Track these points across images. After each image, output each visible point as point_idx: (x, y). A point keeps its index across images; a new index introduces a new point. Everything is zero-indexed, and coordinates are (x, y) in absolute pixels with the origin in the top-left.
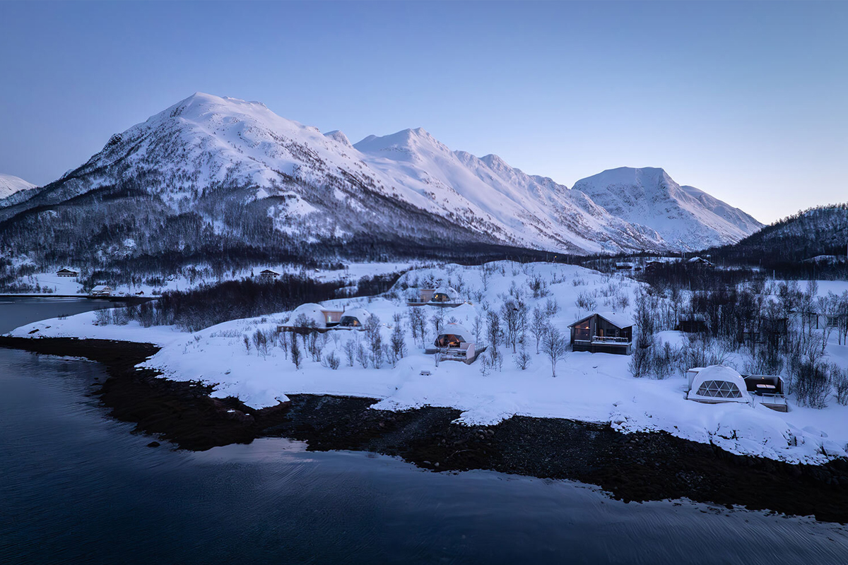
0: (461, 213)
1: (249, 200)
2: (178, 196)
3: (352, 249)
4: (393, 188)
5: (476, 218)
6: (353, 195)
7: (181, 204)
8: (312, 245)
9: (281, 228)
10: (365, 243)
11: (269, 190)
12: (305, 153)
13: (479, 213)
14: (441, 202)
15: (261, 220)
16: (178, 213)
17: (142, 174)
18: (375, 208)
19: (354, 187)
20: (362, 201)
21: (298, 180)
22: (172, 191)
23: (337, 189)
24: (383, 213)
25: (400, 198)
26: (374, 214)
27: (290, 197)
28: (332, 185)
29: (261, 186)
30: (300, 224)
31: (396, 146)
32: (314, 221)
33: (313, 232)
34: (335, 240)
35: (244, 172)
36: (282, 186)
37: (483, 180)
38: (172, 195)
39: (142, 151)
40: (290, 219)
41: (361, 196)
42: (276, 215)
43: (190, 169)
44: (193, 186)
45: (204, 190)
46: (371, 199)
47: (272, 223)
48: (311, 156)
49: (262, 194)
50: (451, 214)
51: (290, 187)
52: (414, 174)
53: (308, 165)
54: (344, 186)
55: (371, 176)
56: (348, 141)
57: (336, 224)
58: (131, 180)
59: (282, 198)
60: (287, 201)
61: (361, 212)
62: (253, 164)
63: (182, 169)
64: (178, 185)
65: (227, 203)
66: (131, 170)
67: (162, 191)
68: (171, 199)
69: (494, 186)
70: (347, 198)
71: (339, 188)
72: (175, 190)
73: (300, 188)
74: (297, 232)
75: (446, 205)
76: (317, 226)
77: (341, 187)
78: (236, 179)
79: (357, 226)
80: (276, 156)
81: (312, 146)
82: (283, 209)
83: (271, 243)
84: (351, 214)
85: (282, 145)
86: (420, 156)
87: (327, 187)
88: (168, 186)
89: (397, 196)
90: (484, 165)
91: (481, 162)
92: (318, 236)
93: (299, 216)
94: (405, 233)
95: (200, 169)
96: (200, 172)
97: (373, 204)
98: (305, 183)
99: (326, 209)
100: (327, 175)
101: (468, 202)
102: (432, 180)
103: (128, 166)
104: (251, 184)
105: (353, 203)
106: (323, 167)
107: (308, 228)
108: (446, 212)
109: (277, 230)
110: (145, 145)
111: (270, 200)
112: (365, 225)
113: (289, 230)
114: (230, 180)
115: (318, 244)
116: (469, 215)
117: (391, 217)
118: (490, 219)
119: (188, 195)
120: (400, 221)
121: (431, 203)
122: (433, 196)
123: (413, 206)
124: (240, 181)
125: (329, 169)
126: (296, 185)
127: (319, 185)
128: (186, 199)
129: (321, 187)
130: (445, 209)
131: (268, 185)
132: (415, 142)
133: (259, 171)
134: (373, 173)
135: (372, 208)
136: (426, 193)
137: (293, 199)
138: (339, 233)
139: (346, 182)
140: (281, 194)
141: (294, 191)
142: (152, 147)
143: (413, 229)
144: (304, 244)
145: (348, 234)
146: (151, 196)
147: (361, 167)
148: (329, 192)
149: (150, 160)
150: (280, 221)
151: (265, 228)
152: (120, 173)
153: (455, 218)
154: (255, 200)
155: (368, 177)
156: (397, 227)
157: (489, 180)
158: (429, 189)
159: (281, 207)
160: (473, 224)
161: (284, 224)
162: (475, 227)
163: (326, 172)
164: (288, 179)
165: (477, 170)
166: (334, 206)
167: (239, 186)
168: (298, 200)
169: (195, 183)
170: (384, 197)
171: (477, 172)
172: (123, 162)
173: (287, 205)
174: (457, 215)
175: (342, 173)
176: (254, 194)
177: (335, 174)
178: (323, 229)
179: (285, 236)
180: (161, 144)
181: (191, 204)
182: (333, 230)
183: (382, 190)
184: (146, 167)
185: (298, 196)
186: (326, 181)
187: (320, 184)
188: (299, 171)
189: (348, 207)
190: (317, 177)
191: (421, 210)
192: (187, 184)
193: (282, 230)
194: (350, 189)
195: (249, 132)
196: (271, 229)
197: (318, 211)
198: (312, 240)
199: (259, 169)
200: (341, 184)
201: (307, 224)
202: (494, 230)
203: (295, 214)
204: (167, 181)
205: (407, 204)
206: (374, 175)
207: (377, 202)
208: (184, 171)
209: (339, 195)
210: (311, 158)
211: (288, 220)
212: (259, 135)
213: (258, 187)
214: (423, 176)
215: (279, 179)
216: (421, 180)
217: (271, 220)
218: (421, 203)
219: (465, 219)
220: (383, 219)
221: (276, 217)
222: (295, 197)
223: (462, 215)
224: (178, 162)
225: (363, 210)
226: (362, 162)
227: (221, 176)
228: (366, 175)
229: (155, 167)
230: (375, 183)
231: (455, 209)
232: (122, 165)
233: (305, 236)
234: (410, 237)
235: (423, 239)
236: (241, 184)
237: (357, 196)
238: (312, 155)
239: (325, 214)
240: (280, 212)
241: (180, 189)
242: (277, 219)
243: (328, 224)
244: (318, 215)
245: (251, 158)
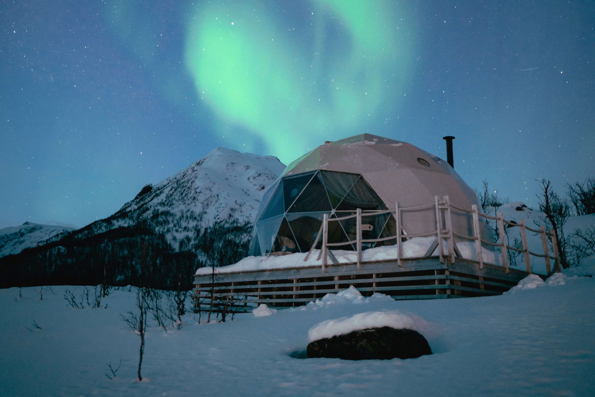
2: (181, 236)
7: (182, 243)
16: (177, 250)
17: (156, 215)
22: (177, 231)
38: (176, 234)
39: (163, 197)
43: (197, 209)
44: (197, 226)
45: (206, 229)
58: (145, 221)
63: (191, 210)
64: (184, 224)
65: (225, 241)
66: (148, 212)
67: (168, 231)
68: (174, 239)
72: (180, 230)
78: (238, 219)
88: (175, 226)
95: (207, 211)
96: (206, 213)
103: (147, 209)
110: (167, 191)
114: (232, 220)
119: (191, 234)
124: (241, 221)
128: (188, 239)
142: (171, 192)
146: (155, 235)
149: (166, 203)
152: (139, 215)
167: (239, 225)
169: (199, 223)
172: (145, 206)
180: (179, 189)
181: (192, 242)
184: (161, 209)
192: (192, 224)
204: (175, 222)
208: (192, 212)
224: (189, 204)
227: (223, 215)
229: (169, 209)
232: (143, 209)
236: (241, 223)
241: (185, 228)
245: (256, 200)
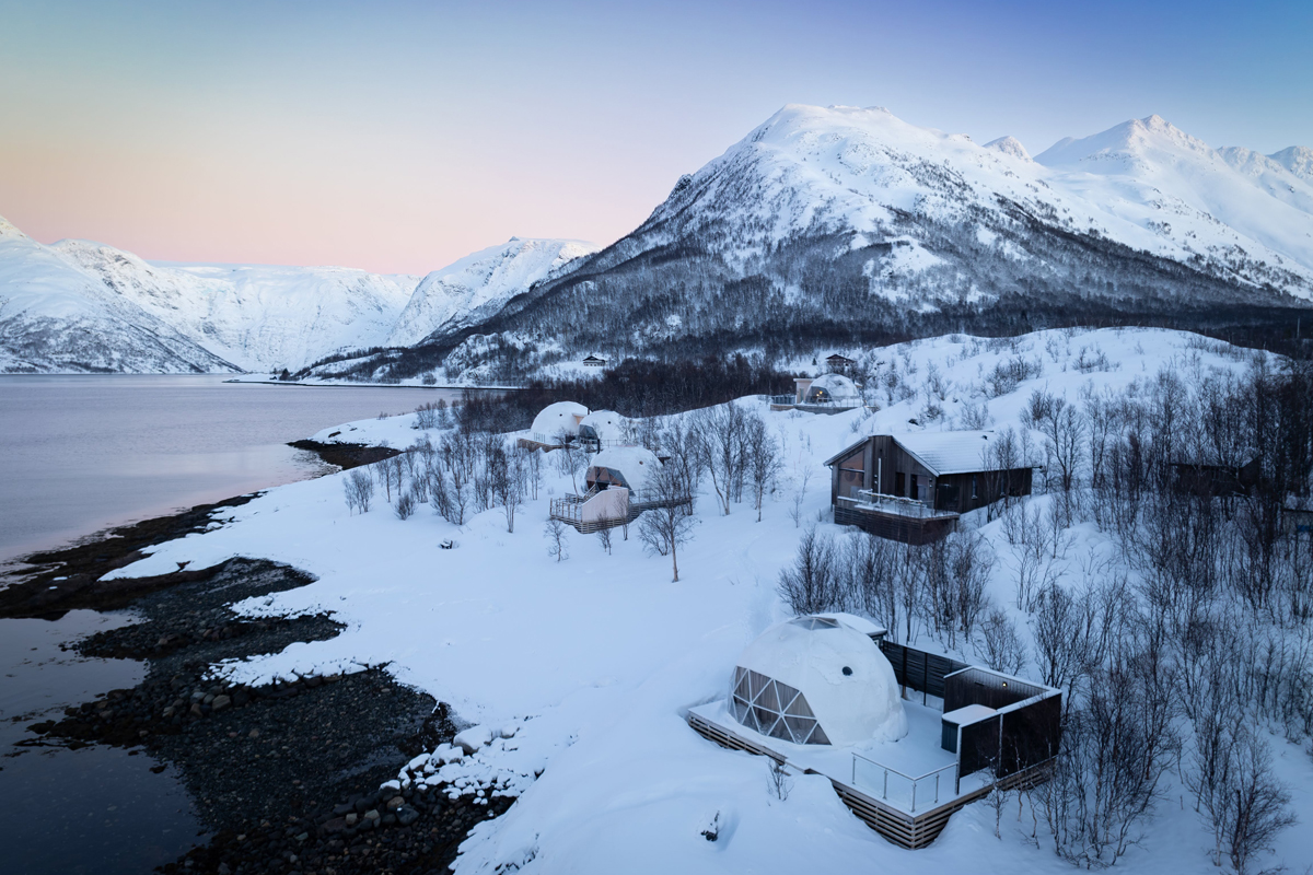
0: (1219, 255)
1: (839, 252)
2: (745, 254)
3: (988, 321)
4: (1092, 220)
5: (1249, 262)
6: (1009, 235)
7: (747, 263)
8: (926, 317)
9: (881, 291)
10: (1013, 311)
11: (871, 235)
12: (940, 176)
13: (1256, 253)
14: (1181, 238)
15: (852, 281)
16: (742, 276)
17: (705, 226)
18: (1046, 254)
19: (1015, 222)
20: (1024, 243)
21: (921, 218)
22: (738, 247)
23: (982, 227)
24: (1061, 261)
25: (1102, 235)
26: (1043, 263)
27: (899, 244)
28: (975, 221)
29: (859, 230)
30: (911, 285)
31: (1107, 151)
32: (934, 279)
33: (931, 297)
34: (964, 307)
35: (837, 212)
36: (892, 229)
37: (1273, 194)
38: (738, 252)
39: (710, 196)
40: (897, 277)
41: (1025, 236)
42: (876, 272)
43: (764, 213)
44: (766, 238)
45: (780, 242)
46: (1041, 240)
47: (868, 285)
48: (948, 180)
49: (860, 242)
50: (1198, 258)
51: (904, 229)
52: (1134, 194)
53: (939, 193)
54: (997, 222)
55: (1053, 203)
56: (1024, 151)
57: (970, 281)
58: (690, 235)
59: (888, 247)
60: (895, 250)
61: (1019, 261)
62: (854, 199)
63: (755, 215)
64: (747, 237)
65: (809, 259)
66: (693, 222)
67: (726, 248)
68: (736, 258)
69: (1296, 204)
70: (999, 239)
71: (987, 226)
72: (743, 245)
73: (920, 230)
74: (905, 297)
75: (1191, 243)
76: (938, 286)
77: (991, 224)
78: (826, 224)
79: (1007, 284)
80: (891, 184)
81: (956, 164)
82: (887, 263)
83: (862, 315)
84: (999, 265)
85: (903, 167)
86: (1149, 163)
87: (966, 226)
88: (734, 240)
89: (1096, 231)
90: (1276, 166)
91: (1272, 163)
92: (938, 302)
93: (911, 272)
94: (1094, 292)
95: (779, 214)
96: (777, 217)
97: (1044, 248)
98: (931, 221)
99: (958, 259)
100: (969, 207)
101: (1237, 234)
102: (1167, 201)
103: (691, 217)
104: (846, 229)
105: (1008, 248)
106: (967, 194)
107: (924, 290)
108: (1187, 254)
109: (875, 296)
110: (714, 186)
111: (868, 251)
112: (1022, 281)
113: (891, 295)
114: (817, 225)
115: (936, 315)
116: (1237, 257)
117: (1073, 266)
118: (1281, 262)
119: (759, 251)
120: (1089, 273)
121: (1161, 240)
122: (1166, 228)
123: (1123, 246)
124: (830, 226)
125: (976, 198)
126: (915, 226)
127: (952, 223)
128: (755, 257)
129: (956, 225)
130: (1187, 249)
131: (872, 228)
132: (1141, 140)
133: (859, 209)
134: (1058, 197)
135: (1040, 253)
136: (1153, 224)
137: (904, 248)
138: (974, 296)
139: (1002, 215)
140: (888, 240)
141: (910, 234)
142: (722, 188)
143: (1110, 285)
144: (911, 314)
145: (989, 296)
146: (709, 255)
147: (1036, 190)
148: (969, 232)
149: (717, 206)
150: (881, 282)
151: (857, 292)
152: (681, 227)
153: (1204, 263)
154: (848, 253)
155: (1047, 205)
156: (1082, 283)
157: (1286, 194)
158: (1159, 216)
159: (883, 260)
160: (1242, 272)
161: (886, 285)
162: (1245, 277)
163: (971, 201)
164: (903, 217)
165: (1262, 177)
166: (973, 254)
167: (828, 233)
168: (912, 248)
169: (769, 234)
170: (1069, 237)
171: (1263, 181)
172: (686, 211)
173: (893, 257)
174: (1211, 257)
175: (999, 201)
176: (848, 244)
177: (982, 204)
178: (948, 292)
179: (885, 305)
180: (733, 183)
181: (762, 262)
182: (966, 291)
183: (1070, 224)
184: (711, 215)
185: (915, 242)
186: (965, 216)
187: (956, 221)
188: (922, 203)
189: (999, 255)
190: (952, 212)
191: (1139, 253)
192: (759, 236)
193: (881, 295)
194: (1006, 227)
195: (853, 153)
196: (866, 293)
197: (945, 262)
198: (928, 308)
199: (861, 205)
200: (992, 219)
201: (923, 285)
202: (1286, 282)
203: (904, 270)
204: (734, 234)
205: (1112, 244)
206: (1059, 200)
207: (1051, 244)
208: (757, 218)
209: (985, 237)
210: (948, 183)
211: (893, 279)
212: (868, 155)
213: (854, 232)
214: (1151, 196)
215: (888, 218)
216: (1146, 204)
217: (866, 281)
218: (1139, 240)
219: (1227, 264)
220: (1057, 272)
221: (875, 275)
222: (907, 244)
223: (1222, 258)
224: (751, 206)
225: (1025, 258)
226: (1040, 181)
227: (804, 221)
228: (1044, 201)
229: (722, 215)
230: (1060, 214)
231: (1209, 249)
232: (684, 216)
233: (916, 302)
234: (1102, 297)
235: (1127, 302)
236: (832, 229)
237: (1017, 237)
238: (952, 177)
239: (955, 268)
240: (882, 267)
241: (750, 243)
242: (877, 279)
243: (957, 282)
244: (943, 270)
245: (851, 191)
